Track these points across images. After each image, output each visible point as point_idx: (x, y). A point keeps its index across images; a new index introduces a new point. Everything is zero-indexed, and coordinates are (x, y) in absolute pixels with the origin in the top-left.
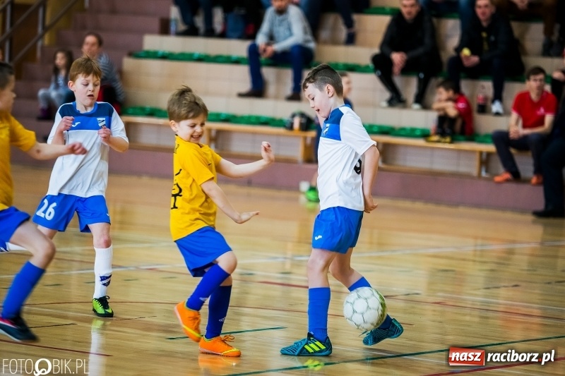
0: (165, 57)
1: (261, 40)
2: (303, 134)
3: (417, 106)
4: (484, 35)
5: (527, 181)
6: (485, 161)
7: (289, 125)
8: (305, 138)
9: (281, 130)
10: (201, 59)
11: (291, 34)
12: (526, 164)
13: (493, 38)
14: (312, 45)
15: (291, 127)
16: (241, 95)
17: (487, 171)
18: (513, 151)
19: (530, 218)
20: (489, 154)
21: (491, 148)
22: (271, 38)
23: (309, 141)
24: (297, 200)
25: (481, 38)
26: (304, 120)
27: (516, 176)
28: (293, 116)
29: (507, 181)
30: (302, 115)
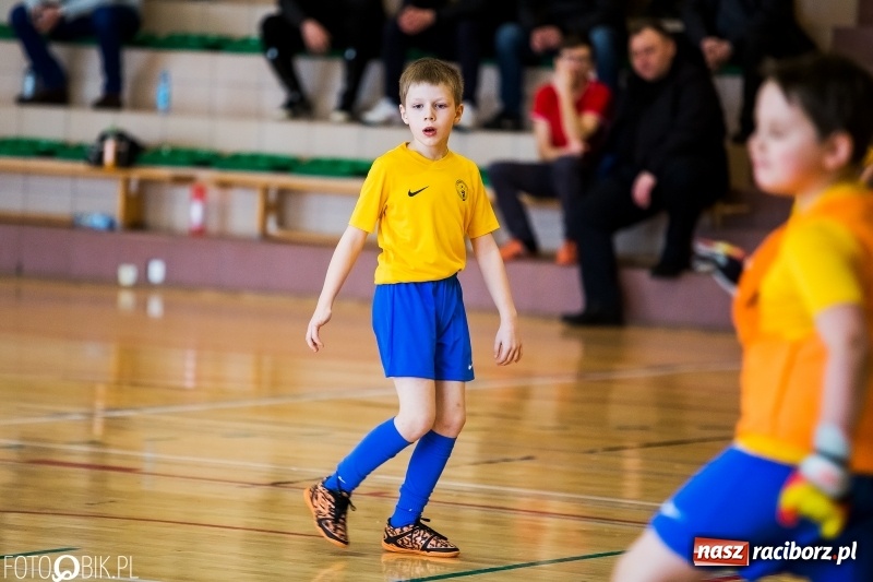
2: (121, 175)
3: (339, 116)
5: (550, 258)
7: (96, 157)
8: (127, 182)
9: (81, 166)
12: (549, 224)
15: (98, 160)
16: (23, 101)
18: (525, 199)
19: (557, 328)
23: (134, 186)
24: (114, 301)
26: (124, 147)
27: (529, 247)
28: (103, 138)
30: (121, 137)
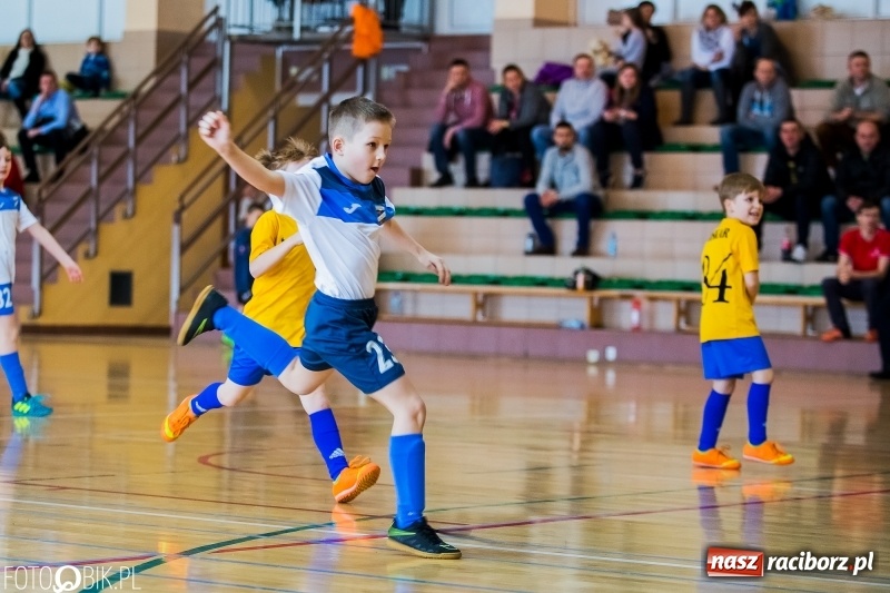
0: (418, 212)
1: (541, 188)
2: (588, 294)
4: (791, 165)
5: (859, 339)
6: (810, 316)
7: (571, 285)
8: (592, 299)
9: (563, 291)
10: (461, 213)
11: (578, 181)
12: (858, 319)
13: (801, 169)
14: (601, 193)
15: (573, 287)
16: (528, 253)
17: (814, 329)
20: (816, 308)
21: (820, 300)
22: (553, 185)
23: (596, 302)
25: (788, 169)
26: (590, 279)
27: (846, 333)
28: (576, 273)
29: (836, 339)
30: (587, 272)
